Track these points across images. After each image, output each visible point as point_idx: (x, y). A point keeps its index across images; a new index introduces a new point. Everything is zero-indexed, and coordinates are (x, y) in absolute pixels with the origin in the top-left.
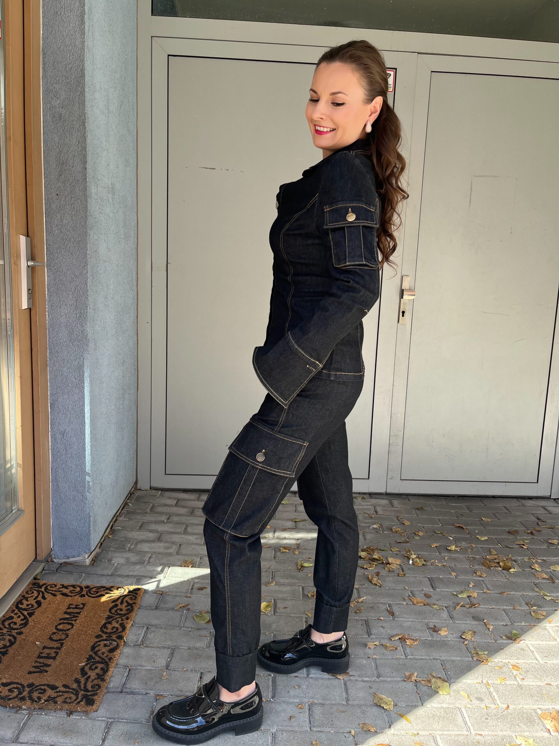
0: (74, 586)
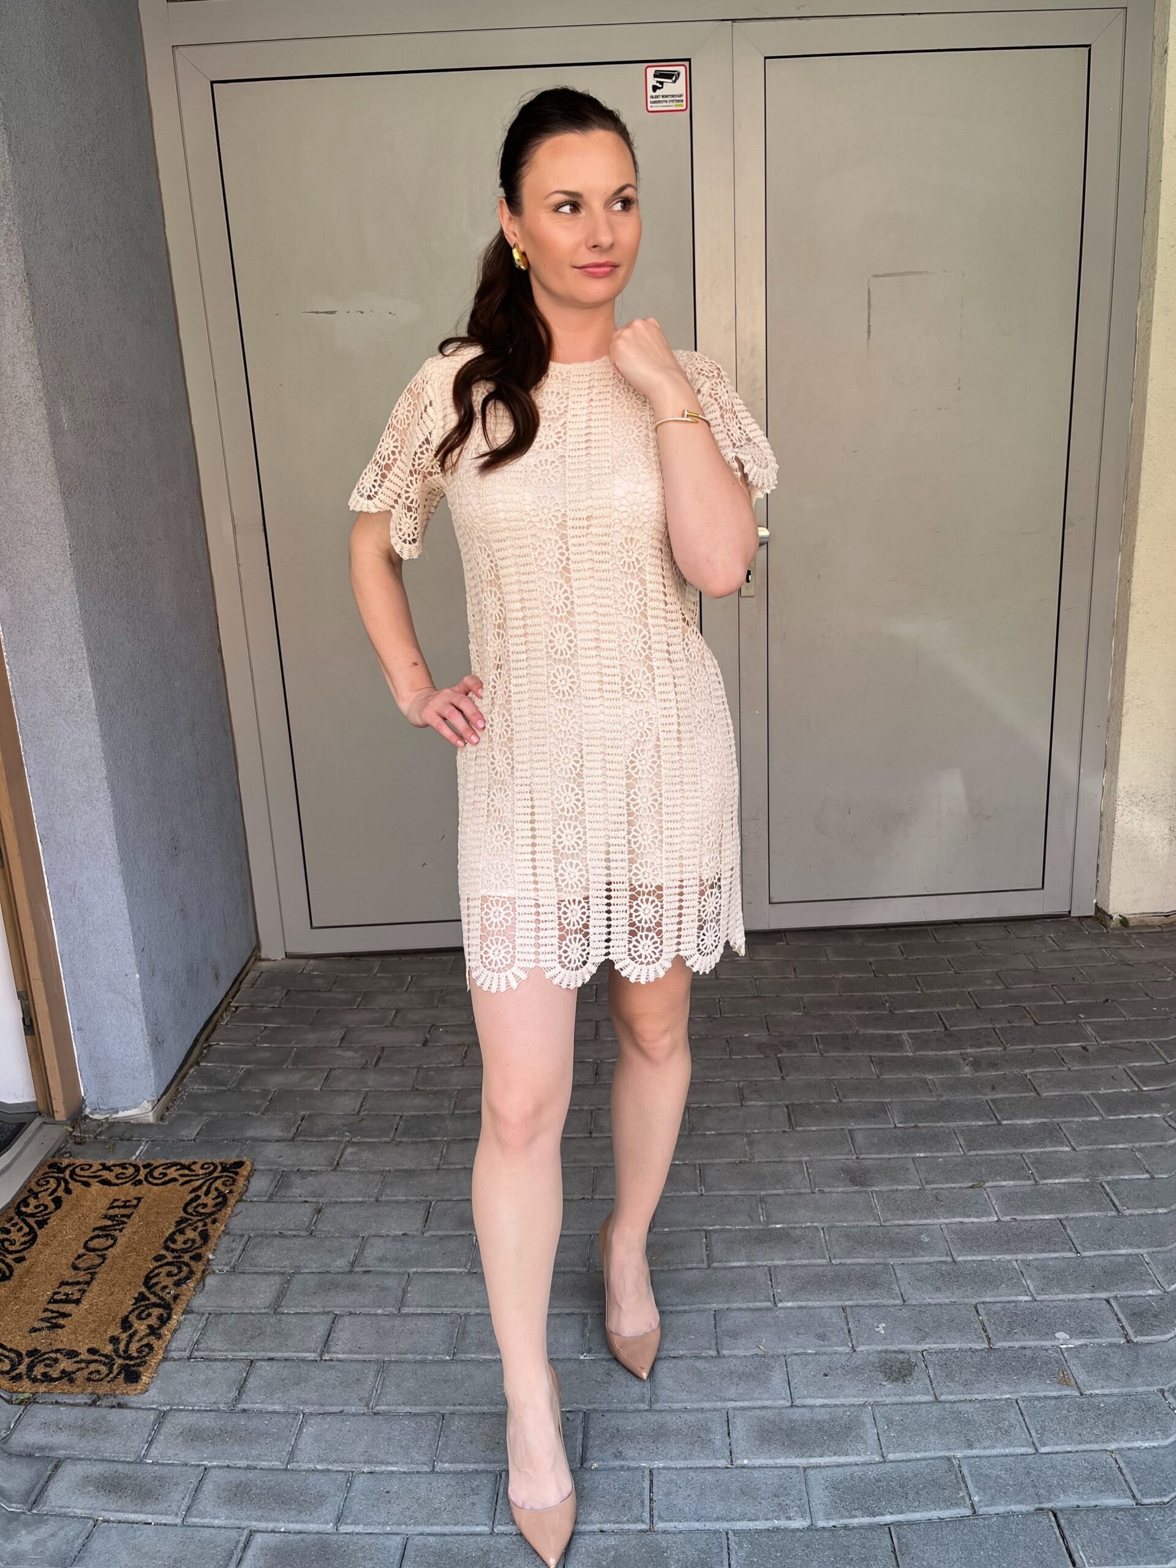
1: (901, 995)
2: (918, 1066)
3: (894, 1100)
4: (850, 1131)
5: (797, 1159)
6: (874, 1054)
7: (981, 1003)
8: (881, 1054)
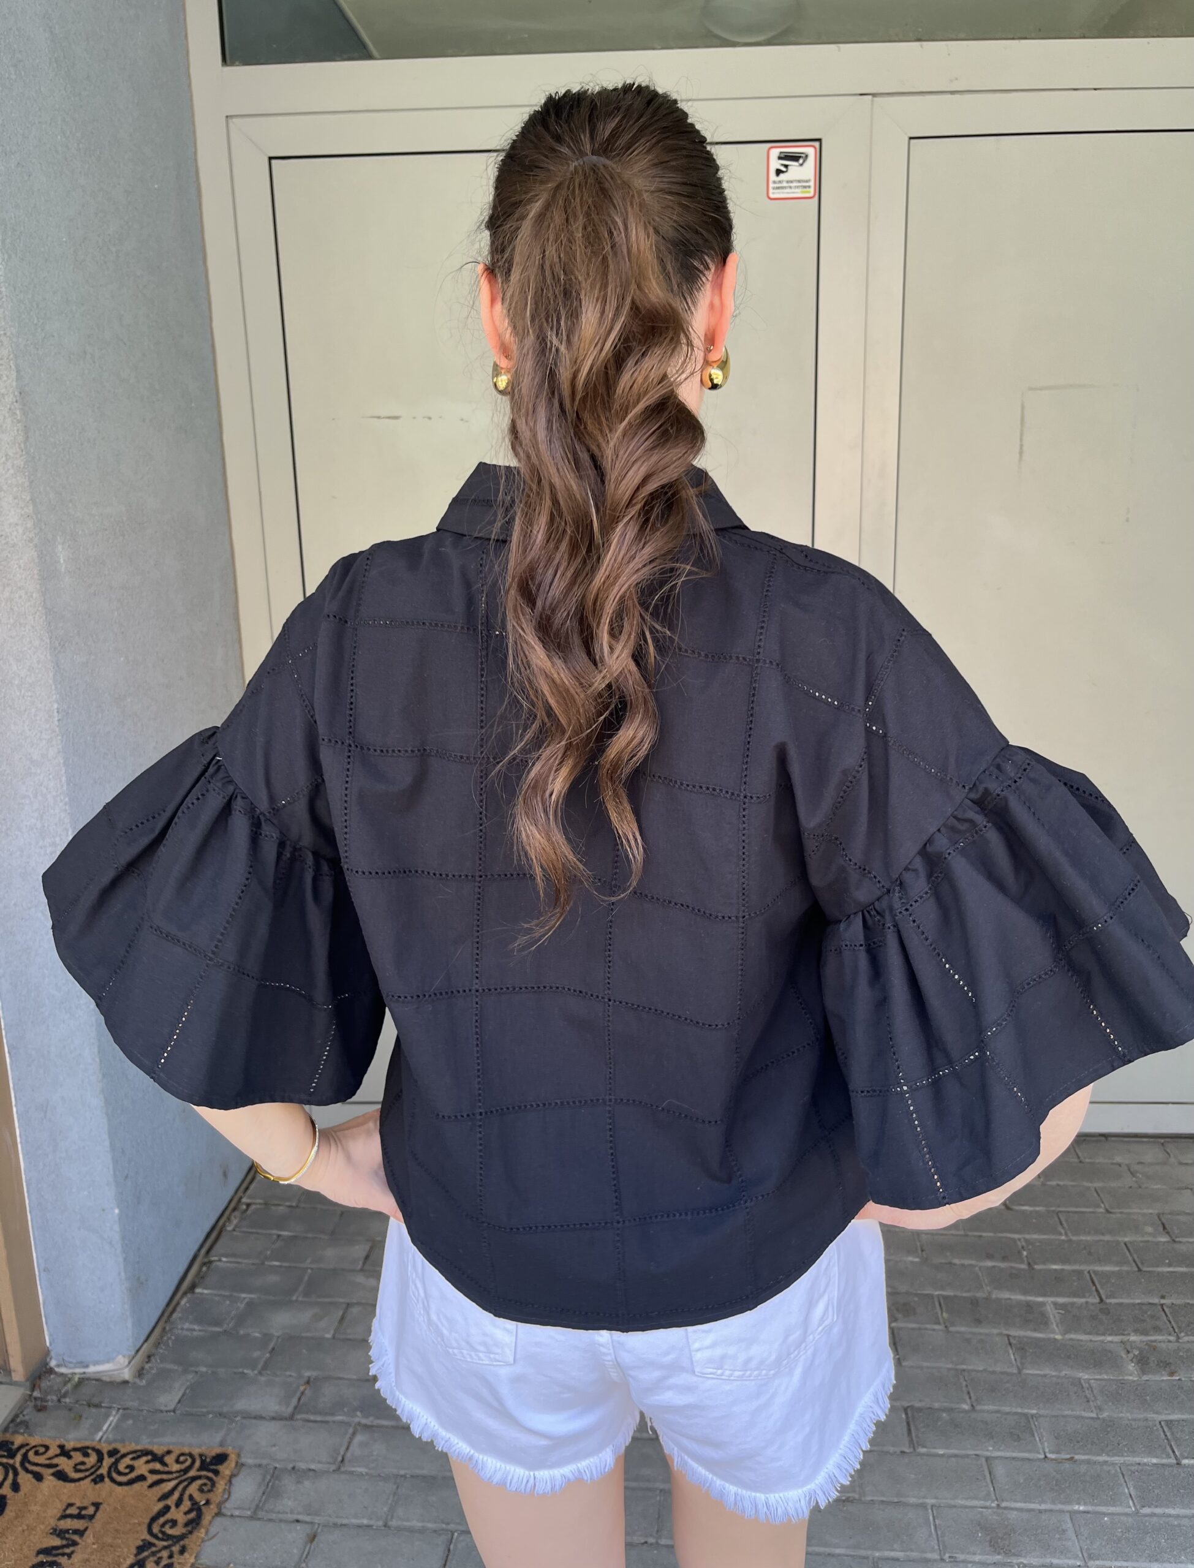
0: (84, 1451)
1: (1040, 1241)
2: (1069, 1357)
3: (1042, 1412)
4: (987, 1459)
5: (921, 1501)
6: (1015, 1332)
7: (1142, 1263)
8: (1021, 1333)
